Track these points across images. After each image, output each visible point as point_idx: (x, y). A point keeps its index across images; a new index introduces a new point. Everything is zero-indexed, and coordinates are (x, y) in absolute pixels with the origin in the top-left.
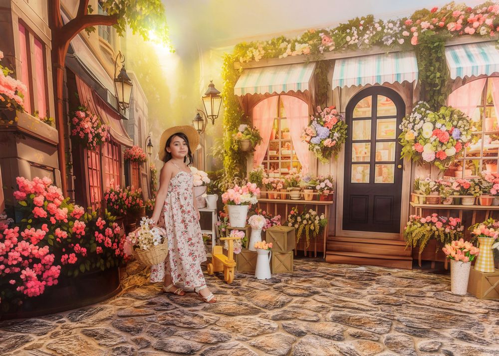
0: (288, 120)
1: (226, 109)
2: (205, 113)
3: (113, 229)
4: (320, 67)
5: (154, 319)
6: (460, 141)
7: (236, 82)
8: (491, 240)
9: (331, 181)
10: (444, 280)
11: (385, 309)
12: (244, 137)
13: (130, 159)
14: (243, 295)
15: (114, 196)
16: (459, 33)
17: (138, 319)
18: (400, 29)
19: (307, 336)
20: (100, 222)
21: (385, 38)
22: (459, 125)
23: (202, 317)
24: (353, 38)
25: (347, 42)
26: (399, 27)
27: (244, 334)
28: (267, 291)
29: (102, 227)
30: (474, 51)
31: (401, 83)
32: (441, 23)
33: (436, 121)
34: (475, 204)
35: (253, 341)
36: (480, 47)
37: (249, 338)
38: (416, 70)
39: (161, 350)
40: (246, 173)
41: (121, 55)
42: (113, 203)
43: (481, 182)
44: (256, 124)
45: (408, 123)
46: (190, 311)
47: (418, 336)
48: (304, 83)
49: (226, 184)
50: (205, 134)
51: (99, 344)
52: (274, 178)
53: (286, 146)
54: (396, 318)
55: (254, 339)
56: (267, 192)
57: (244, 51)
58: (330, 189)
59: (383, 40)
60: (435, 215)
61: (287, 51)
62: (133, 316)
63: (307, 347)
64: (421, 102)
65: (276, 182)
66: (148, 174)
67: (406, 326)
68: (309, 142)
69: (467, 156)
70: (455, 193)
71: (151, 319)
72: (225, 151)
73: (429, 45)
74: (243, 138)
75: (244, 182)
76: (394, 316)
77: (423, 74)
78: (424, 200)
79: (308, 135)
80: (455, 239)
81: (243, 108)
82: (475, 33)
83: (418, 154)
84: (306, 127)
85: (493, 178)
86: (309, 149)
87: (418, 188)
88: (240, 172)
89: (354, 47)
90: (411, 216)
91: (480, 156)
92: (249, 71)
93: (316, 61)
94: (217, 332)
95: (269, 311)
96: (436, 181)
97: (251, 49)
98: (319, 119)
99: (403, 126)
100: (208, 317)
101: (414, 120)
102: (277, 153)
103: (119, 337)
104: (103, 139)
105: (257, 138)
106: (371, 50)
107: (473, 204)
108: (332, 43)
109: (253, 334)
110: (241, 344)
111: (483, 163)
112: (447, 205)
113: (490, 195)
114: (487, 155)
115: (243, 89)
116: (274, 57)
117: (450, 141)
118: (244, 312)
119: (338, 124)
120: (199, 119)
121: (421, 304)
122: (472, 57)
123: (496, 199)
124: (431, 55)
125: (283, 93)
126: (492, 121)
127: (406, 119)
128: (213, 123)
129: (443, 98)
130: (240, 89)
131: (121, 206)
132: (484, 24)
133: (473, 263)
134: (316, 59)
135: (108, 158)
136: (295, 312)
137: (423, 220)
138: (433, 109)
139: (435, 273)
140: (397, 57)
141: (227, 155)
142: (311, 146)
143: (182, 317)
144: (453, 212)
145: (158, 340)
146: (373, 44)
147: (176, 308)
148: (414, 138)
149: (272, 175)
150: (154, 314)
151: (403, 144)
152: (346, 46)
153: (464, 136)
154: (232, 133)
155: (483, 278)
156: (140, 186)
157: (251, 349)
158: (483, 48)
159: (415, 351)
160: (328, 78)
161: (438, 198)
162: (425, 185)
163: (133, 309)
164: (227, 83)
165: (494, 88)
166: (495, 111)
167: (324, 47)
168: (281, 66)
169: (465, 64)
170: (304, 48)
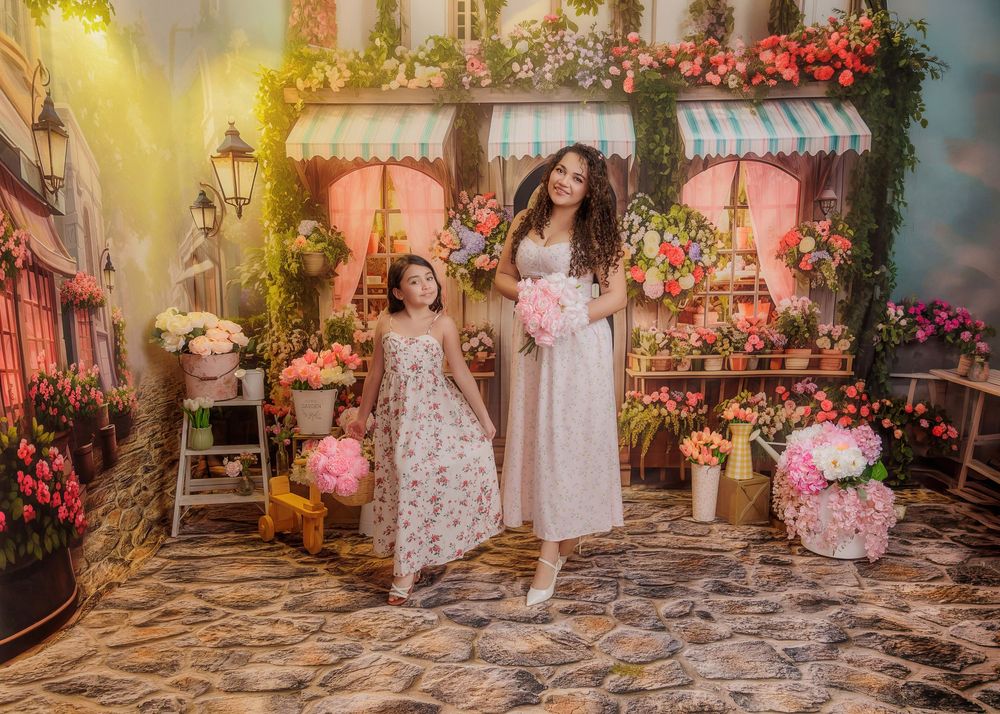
0: (404, 216)
1: (268, 186)
2: (221, 193)
3: (50, 460)
4: (464, 116)
5: (193, 641)
6: (700, 263)
7: (289, 131)
8: (748, 427)
9: (490, 335)
10: (680, 498)
11: (603, 562)
12: (309, 247)
13: (72, 301)
14: (351, 571)
15: (47, 387)
16: (698, 81)
17: (160, 646)
18: (605, 61)
19: (492, 624)
20: (25, 448)
21: (580, 74)
22: (699, 236)
23: (289, 624)
24: (525, 67)
25: (514, 74)
26: (603, 58)
27: (383, 639)
29: (29, 460)
30: (720, 113)
32: (669, 59)
33: (664, 228)
34: (723, 369)
35: (404, 648)
36: (728, 109)
37: (395, 644)
38: (631, 137)
39: (239, 691)
40: (317, 322)
41: (42, 69)
42: (47, 404)
43: (731, 332)
44: (337, 220)
46: (259, 615)
47: (658, 598)
48: (434, 144)
49: (275, 345)
50: (221, 237)
51: (102, 704)
54: (621, 575)
55: (405, 644)
56: (364, 359)
57: (304, 67)
58: (489, 350)
59: (577, 77)
60: (664, 389)
61: (398, 77)
62: (144, 643)
63: (499, 641)
64: (640, 195)
66: (109, 333)
67: (639, 584)
68: (447, 261)
69: (711, 289)
70: (694, 352)
71: (186, 643)
72: (270, 275)
73: (652, 96)
74: (309, 249)
75: (314, 341)
76: (619, 572)
77: (643, 145)
78: (648, 364)
79: (444, 246)
80: (695, 429)
81: (306, 186)
82: (721, 83)
83: (637, 285)
84: (440, 230)
85: (749, 325)
86: (448, 274)
87: (638, 345)
88: (306, 319)
89: (525, 85)
90: (628, 393)
91: (729, 290)
92: (317, 109)
93: (457, 104)
94: (331, 644)
96: (666, 331)
97: (322, 64)
98: (464, 216)
100: (302, 620)
101: (631, 226)
102: (382, 280)
103: (138, 684)
104: (19, 263)
105: (339, 250)
106: (557, 93)
107: (720, 368)
108: (485, 72)
109: (398, 636)
110: (385, 657)
111: (735, 302)
112: (682, 371)
113: (745, 354)
114: (740, 288)
115: (305, 146)
116: (371, 86)
117: (686, 264)
118: (366, 601)
119: (501, 227)
120: (205, 204)
121: (653, 547)
122: (717, 125)
123: (752, 360)
124: (655, 113)
125: (392, 161)
126: (746, 233)
128: (240, 215)
129: (675, 190)
130: (300, 147)
131: (62, 409)
132: (734, 71)
133: (724, 467)
134: (456, 100)
135: (30, 304)
136: (459, 589)
137: (647, 399)
138: (659, 207)
139: (666, 488)
140: (601, 112)
141: (274, 284)
142: (450, 268)
143: (249, 629)
144: (692, 384)
145: (222, 676)
146: (560, 83)
147: (228, 614)
148: (630, 257)
150: (187, 632)
152: (512, 80)
153: (706, 256)
154: (284, 238)
155: (738, 489)
156: (95, 361)
157: (405, 661)
158: (732, 110)
159: (659, 620)
160: (480, 139)
161: (669, 360)
162: (648, 340)
163: (135, 629)
164: (269, 131)
165: (749, 179)
166: (750, 218)
167: (471, 78)
168: (387, 107)
169: (707, 135)
170: (432, 76)
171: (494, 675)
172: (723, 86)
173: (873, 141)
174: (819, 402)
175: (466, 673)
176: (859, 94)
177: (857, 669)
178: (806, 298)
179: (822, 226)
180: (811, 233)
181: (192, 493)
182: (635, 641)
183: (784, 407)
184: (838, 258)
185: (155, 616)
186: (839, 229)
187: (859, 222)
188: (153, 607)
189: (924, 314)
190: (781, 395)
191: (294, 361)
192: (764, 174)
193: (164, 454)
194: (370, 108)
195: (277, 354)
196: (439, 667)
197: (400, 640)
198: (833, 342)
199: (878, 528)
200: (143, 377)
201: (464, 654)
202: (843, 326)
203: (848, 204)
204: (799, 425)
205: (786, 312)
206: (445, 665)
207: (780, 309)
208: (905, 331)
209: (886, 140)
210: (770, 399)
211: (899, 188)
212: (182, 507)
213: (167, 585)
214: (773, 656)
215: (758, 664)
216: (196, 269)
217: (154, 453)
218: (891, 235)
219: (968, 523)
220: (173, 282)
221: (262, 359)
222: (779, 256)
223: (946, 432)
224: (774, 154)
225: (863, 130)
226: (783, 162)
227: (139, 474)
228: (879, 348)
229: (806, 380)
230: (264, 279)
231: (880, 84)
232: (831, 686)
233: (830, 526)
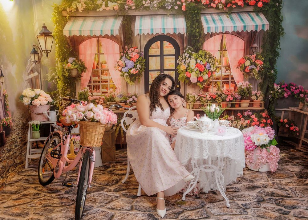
0: (105, 56)
1: (57, 46)
2: (40, 48)
4: (126, 20)
5: (33, 205)
6: (210, 70)
7: (64, 26)
9: (136, 97)
12: (72, 67)
16: (208, 6)
17: (21, 207)
19: (139, 198)
21: (167, 4)
22: (209, 61)
23: (67, 198)
24: (147, 2)
25: (143, 5)
27: (100, 203)
28: (104, 175)
30: (216, 17)
31: (177, 34)
33: (197, 58)
35: (108, 206)
36: (219, 16)
37: (105, 205)
38: (185, 26)
40: (75, 93)
43: (221, 94)
44: (82, 57)
45: (182, 59)
46: (57, 195)
48: (116, 30)
49: (60, 102)
50: (41, 64)
52: (97, 96)
53: (104, 73)
55: (108, 205)
57: (69, 3)
59: (165, 5)
60: (198, 115)
61: (102, 7)
62: (16, 206)
63: (141, 203)
64: (188, 47)
65: (98, 98)
66: (2, 98)
68: (121, 71)
69: (214, 79)
70: (208, 101)
71: (31, 206)
72: (58, 77)
73: (192, 12)
74: (72, 68)
77: (189, 29)
78: (192, 106)
79: (120, 66)
81: (71, 45)
82: (216, 7)
83: (188, 78)
84: (118, 60)
85: (227, 92)
86: (121, 76)
87: (189, 100)
88: (71, 92)
89: (147, 8)
91: (220, 80)
92: (74, 18)
93: (123, 16)
95: (110, 187)
96: (199, 94)
97: (75, 2)
98: (126, 55)
99: (179, 61)
100: (71, 197)
101: (185, 58)
102: (98, 78)
105: (83, 68)
106: (159, 11)
108: (133, 4)
110: (101, 209)
111: (222, 84)
113: (226, 102)
115: (70, 31)
116: (93, 10)
117: (205, 71)
118: (94, 190)
119: (140, 59)
120: (35, 52)
122: (215, 21)
123: (229, 104)
124: (193, 18)
125: (101, 36)
126: (226, 59)
127: (181, 57)
128: (47, 56)
129: (201, 45)
130: (68, 32)
132: (221, 2)
134: (123, 14)
136: (127, 185)
138: (195, 51)
140: (174, 18)
141: (60, 80)
142: (122, 73)
143: (53, 200)
145: (44, 217)
146: (160, 7)
147: (45, 195)
148: (186, 69)
149: (95, 94)
150: (31, 202)
151: (179, 72)
152: (142, 7)
153: (212, 68)
154: (63, 64)
157: (108, 211)
158: (221, 16)
160: (132, 28)
161: (199, 105)
162: (192, 98)
163: (13, 201)
164: (57, 26)
165: (227, 40)
166: (227, 54)
167: (128, 6)
168: (98, 17)
169: (212, 25)
170: (114, 6)
171: (140, 215)
172: (217, 8)
173: (270, 26)
174: (253, 119)
175: (130, 214)
176: (265, 10)
177: (267, 210)
178: (247, 82)
179: (253, 57)
180: (249, 59)
181: (32, 154)
182: (189, 202)
183: (240, 120)
184: (259, 68)
185: (20, 196)
186: (259, 57)
187: (265, 55)
188: (19, 193)
189: (287, 88)
190: (239, 116)
191: (67, 107)
192: (232, 38)
193: (22, 140)
194: (93, 17)
195: (61, 105)
196: (120, 213)
197: (107, 203)
198: (257, 97)
199: (274, 161)
200: (14, 114)
201: (129, 208)
202: (261, 92)
203: (262, 49)
204: (246, 127)
205: (240, 87)
206: (123, 212)
207: (238, 86)
208: (280, 94)
209: (275, 26)
210: (236, 118)
211: (278, 43)
212: (29, 159)
213: (24, 185)
214: (238, 207)
215: (233, 209)
216: (32, 75)
217: (19, 140)
218: (275, 60)
219: (303, 158)
220: (24, 80)
221: (56, 107)
222: (238, 67)
223: (295, 129)
224: (235, 31)
225: (266, 22)
226: (238, 34)
227: (14, 148)
228: (271, 100)
229: (248, 111)
230: (56, 78)
231: (272, 6)
232: (258, 217)
233: (257, 161)
